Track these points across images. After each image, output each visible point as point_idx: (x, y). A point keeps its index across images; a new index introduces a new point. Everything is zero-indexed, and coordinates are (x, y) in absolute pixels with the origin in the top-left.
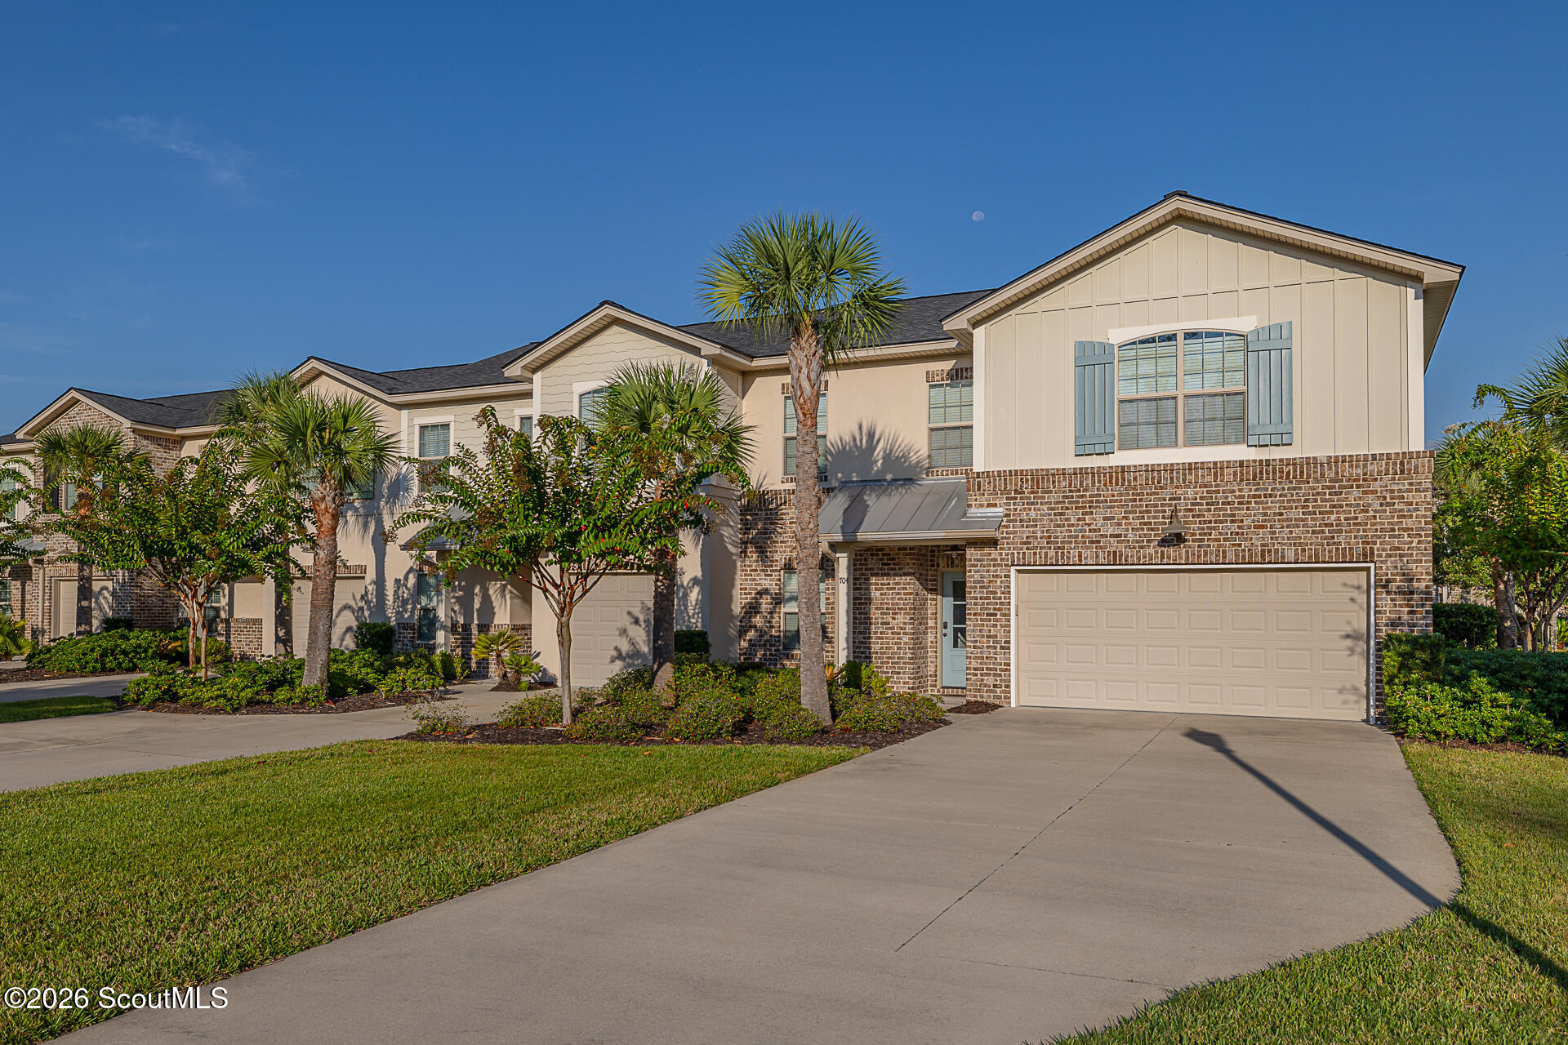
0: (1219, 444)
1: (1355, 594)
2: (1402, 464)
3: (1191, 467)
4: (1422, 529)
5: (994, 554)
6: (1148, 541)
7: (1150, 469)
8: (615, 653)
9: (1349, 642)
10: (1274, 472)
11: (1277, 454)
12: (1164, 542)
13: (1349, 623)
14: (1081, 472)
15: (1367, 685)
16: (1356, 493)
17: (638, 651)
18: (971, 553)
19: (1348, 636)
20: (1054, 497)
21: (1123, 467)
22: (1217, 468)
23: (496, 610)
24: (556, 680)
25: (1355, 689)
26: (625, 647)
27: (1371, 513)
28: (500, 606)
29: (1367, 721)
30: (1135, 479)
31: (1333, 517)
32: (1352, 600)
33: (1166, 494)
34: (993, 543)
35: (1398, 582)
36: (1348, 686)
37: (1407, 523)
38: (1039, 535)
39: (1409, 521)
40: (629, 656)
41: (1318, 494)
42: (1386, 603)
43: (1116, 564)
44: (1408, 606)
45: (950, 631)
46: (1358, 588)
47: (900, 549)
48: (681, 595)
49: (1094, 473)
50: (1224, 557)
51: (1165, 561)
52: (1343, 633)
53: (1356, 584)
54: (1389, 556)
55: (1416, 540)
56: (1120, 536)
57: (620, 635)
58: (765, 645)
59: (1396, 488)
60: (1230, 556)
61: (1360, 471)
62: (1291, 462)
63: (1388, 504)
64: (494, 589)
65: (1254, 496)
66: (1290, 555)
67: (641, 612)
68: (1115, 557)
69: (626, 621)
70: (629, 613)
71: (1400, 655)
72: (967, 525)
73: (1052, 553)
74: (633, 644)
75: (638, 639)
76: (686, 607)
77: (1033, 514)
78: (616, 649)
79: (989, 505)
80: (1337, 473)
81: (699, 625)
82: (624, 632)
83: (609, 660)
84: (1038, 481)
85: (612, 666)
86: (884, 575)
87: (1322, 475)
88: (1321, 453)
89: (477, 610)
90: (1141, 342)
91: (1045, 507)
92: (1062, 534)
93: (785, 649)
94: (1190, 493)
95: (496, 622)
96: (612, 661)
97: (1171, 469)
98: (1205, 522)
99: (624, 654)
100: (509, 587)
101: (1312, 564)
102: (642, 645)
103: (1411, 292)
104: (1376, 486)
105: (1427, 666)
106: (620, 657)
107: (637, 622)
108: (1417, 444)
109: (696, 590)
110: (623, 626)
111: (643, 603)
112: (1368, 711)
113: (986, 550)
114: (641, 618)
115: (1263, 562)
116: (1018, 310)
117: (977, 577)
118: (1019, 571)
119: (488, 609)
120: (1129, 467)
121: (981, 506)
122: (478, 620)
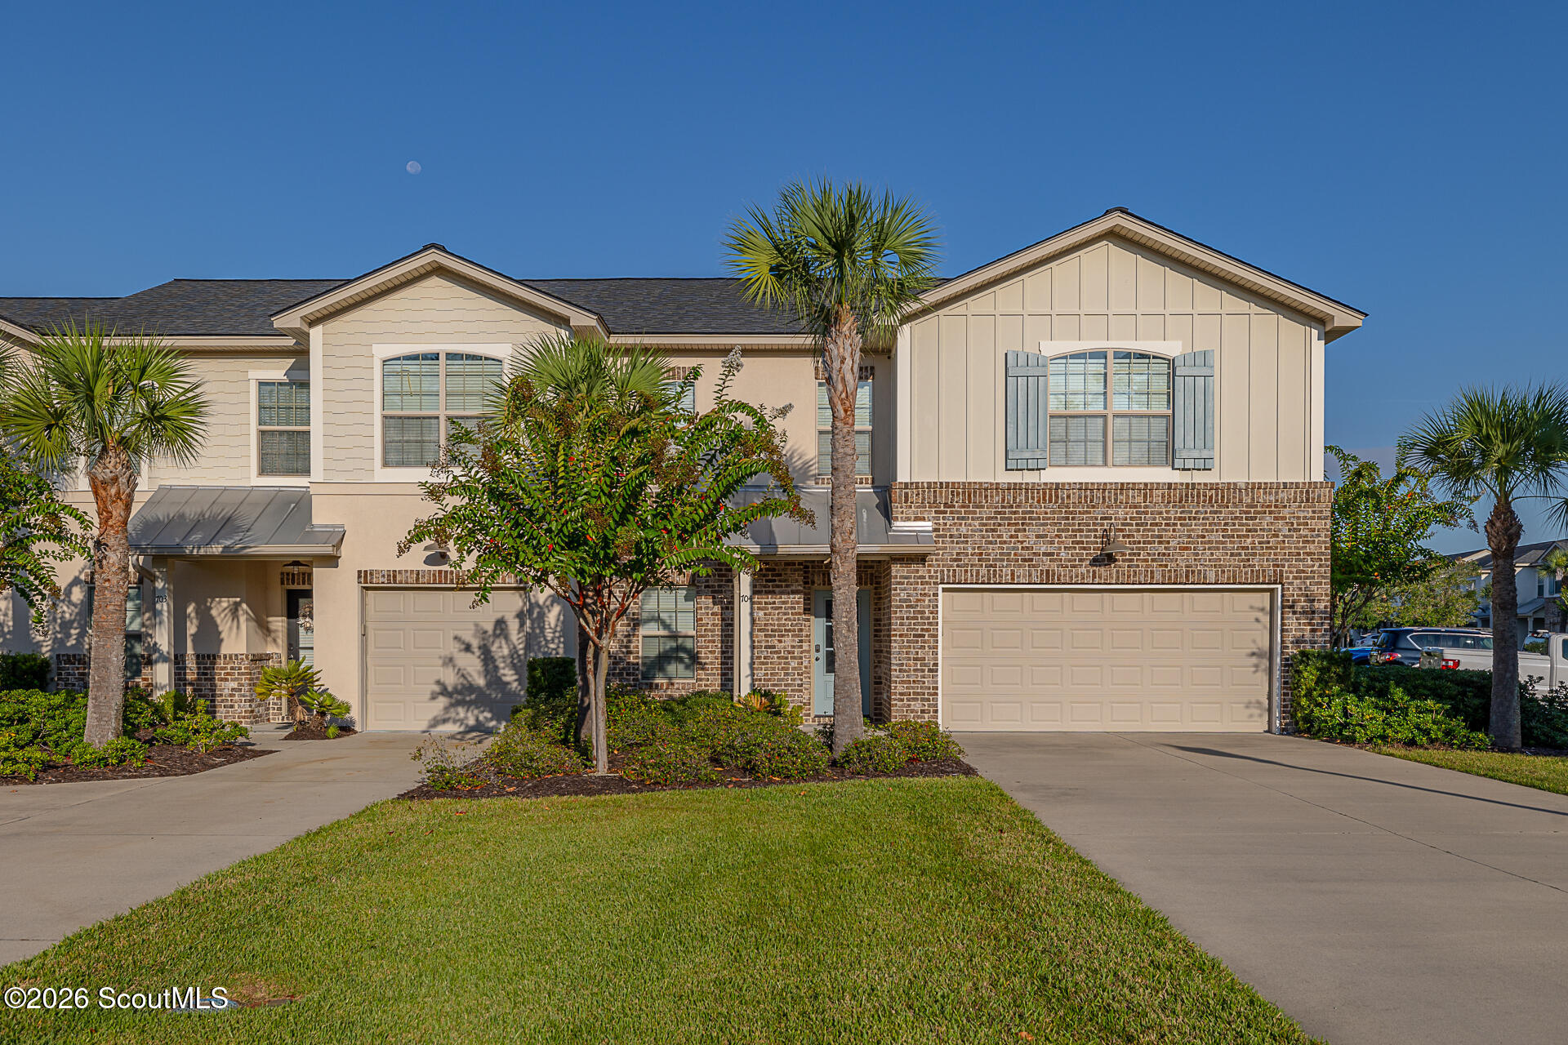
0: (1142, 465)
1: (1260, 615)
2: (1306, 493)
3: (1123, 487)
4: (1323, 554)
5: (922, 571)
6: (1080, 560)
7: (1084, 487)
8: (437, 688)
9: (1254, 660)
10: (1198, 496)
11: (1200, 478)
12: (1095, 562)
13: (1254, 641)
14: (1015, 487)
15: (1270, 698)
16: (1268, 519)
17: (471, 685)
18: (897, 570)
19: (1253, 654)
20: (986, 512)
21: (1057, 484)
22: (1147, 489)
23: (223, 635)
24: (352, 722)
25: (1259, 702)
26: (451, 679)
27: (1281, 538)
28: (231, 628)
29: (1269, 731)
30: (1068, 497)
31: (1249, 540)
32: (1257, 620)
33: (1098, 513)
34: (921, 559)
35: (1302, 604)
36: (1253, 700)
37: (1311, 548)
38: (970, 552)
39: (1312, 546)
40: (456, 691)
41: (1236, 518)
42: (1292, 622)
43: (1049, 583)
44: (1310, 624)
45: (822, 655)
46: (1263, 610)
47: (788, 564)
48: (535, 615)
49: (1028, 488)
50: (1152, 578)
51: (1097, 580)
52: (1249, 651)
53: (1261, 606)
54: (1295, 578)
55: (1317, 564)
56: (1052, 554)
57: (445, 664)
58: (621, 674)
59: (1302, 514)
60: (1158, 577)
61: (1273, 498)
62: (1214, 487)
63: (1296, 530)
64: (220, 608)
65: (1180, 519)
66: (1211, 576)
67: (475, 636)
68: (1048, 576)
69: (454, 649)
70: (456, 638)
71: (1318, 669)
72: (898, 539)
73: (983, 571)
74: (463, 676)
75: (469, 669)
76: (542, 629)
77: (963, 530)
78: (438, 682)
79: (917, 519)
80: (1253, 499)
81: (561, 651)
82: (449, 661)
83: (428, 696)
84: (970, 494)
85: (434, 704)
86: (768, 593)
87: (1241, 501)
88: (1241, 480)
89: (192, 635)
90: (1073, 356)
91: (977, 523)
92: (994, 551)
93: (643, 678)
94: (1121, 514)
95: (225, 650)
96: (434, 697)
97: (1103, 487)
98: (1134, 543)
99: (450, 689)
100: (244, 606)
101: (1232, 584)
102: (475, 676)
103: (1315, 332)
104: (1285, 512)
105: (1341, 679)
106: (444, 692)
107: (468, 648)
108: (1318, 476)
109: (556, 609)
110: (447, 653)
111: (476, 625)
112: (1270, 722)
113: (914, 567)
114: (475, 643)
115: (1185, 582)
116: (941, 312)
117: (903, 595)
118: (944, 590)
119: (209, 632)
120: (1063, 484)
121: (908, 519)
122: (194, 649)
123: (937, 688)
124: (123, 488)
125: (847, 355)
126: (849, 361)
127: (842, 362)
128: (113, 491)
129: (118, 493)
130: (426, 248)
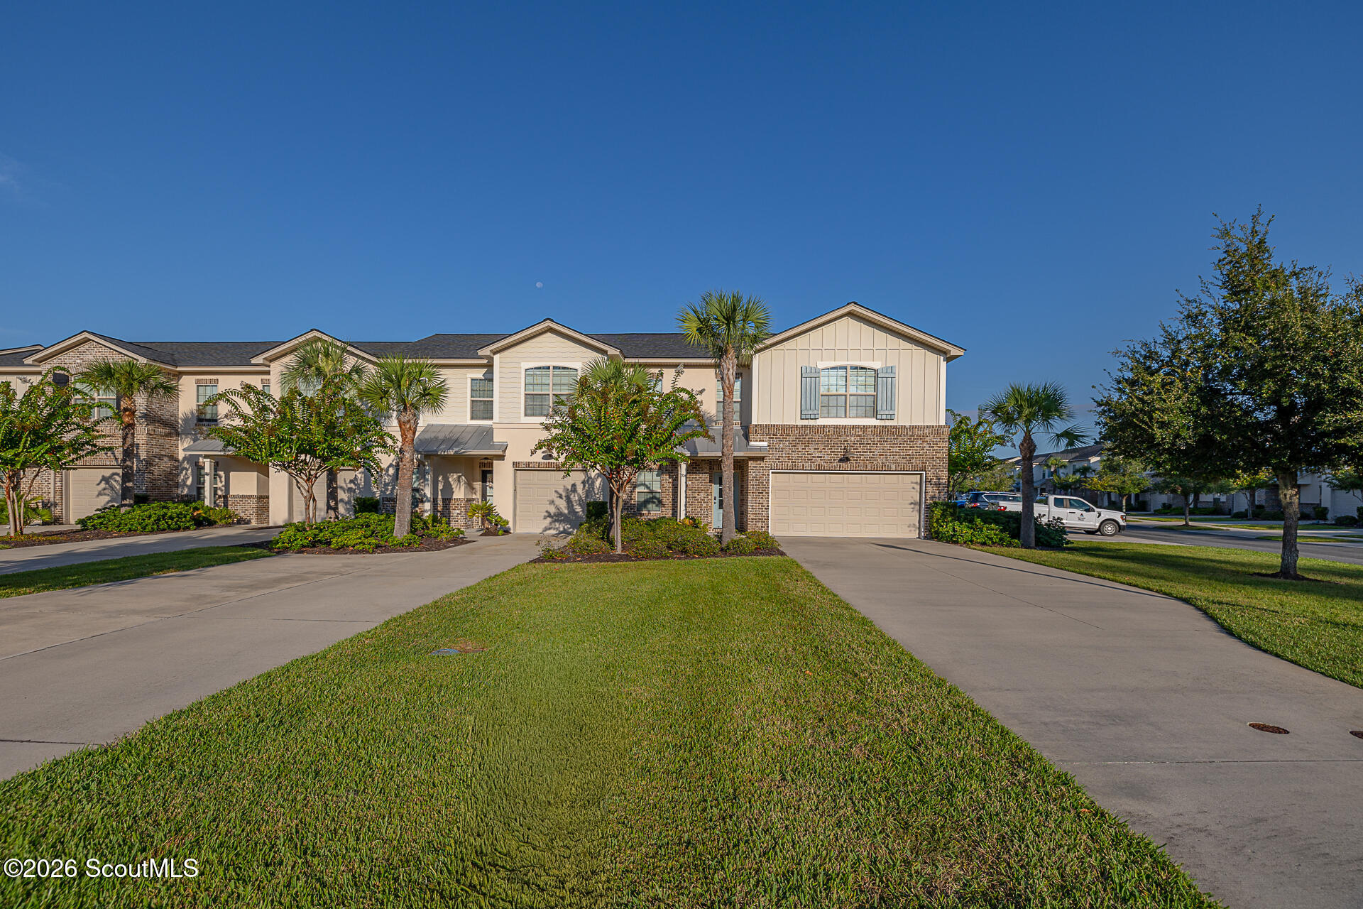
0: (862, 417)
1: (915, 485)
2: (937, 430)
3: (854, 427)
4: (944, 458)
5: (763, 464)
6: (834, 460)
7: (836, 427)
8: (546, 514)
9: (912, 506)
10: (888, 431)
11: (889, 423)
12: (841, 461)
13: (912, 497)
14: (805, 427)
15: (919, 523)
16: (920, 442)
17: (561, 513)
18: (751, 463)
19: (912, 503)
20: (792, 438)
21: (824, 426)
22: (865, 428)
23: (454, 490)
24: (510, 529)
25: (914, 525)
26: (553, 510)
27: (925, 451)
28: (456, 487)
29: (919, 538)
30: (829, 431)
31: (911, 451)
32: (913, 488)
33: (842, 438)
34: (762, 458)
35: (935, 480)
36: (912, 524)
37: (939, 455)
38: (784, 455)
39: (939, 454)
40: (555, 515)
41: (905, 441)
42: (930, 488)
43: (820, 470)
44: (938, 490)
45: (717, 501)
46: (916, 483)
47: (702, 460)
48: (590, 482)
49: (810, 427)
50: (866, 468)
51: (841, 469)
52: (910, 502)
53: (915, 481)
54: (931, 469)
55: (942, 462)
56: (821, 457)
57: (550, 504)
58: (627, 509)
59: (935, 440)
60: (869, 468)
61: (921, 432)
62: (895, 427)
63: (932, 447)
64: (453, 478)
65: (879, 441)
66: (894, 468)
67: (563, 491)
68: (819, 467)
69: (554, 497)
70: (556, 491)
71: (942, 510)
72: (752, 450)
73: (790, 464)
74: (558, 509)
75: (561, 506)
76: (593, 489)
77: (781, 446)
78: (547, 512)
79: (760, 441)
80: (913, 433)
81: (601, 498)
82: (552, 502)
83: (542, 518)
84: (785, 430)
85: (545, 521)
86: (693, 473)
87: (907, 434)
88: (907, 424)
89: (441, 490)
90: (831, 369)
91: (787, 443)
92: (795, 455)
93: (637, 510)
94: (853, 439)
95: (455, 496)
96: (545, 518)
97: (845, 427)
98: (859, 452)
99: (552, 514)
100: (463, 477)
101: (903, 471)
102: (564, 509)
103: (942, 358)
104: (927, 439)
105: (952, 515)
106: (550, 516)
107: (561, 497)
108: (943, 423)
109: (600, 480)
110: (551, 499)
111: (564, 486)
112: (919, 534)
113: (759, 462)
114: (564, 494)
115: (883, 470)
116: (774, 348)
117: (754, 475)
118: (772, 473)
119: (448, 488)
120: (827, 426)
121: (757, 441)
122: (442, 495)
123: (768, 517)
124: (412, 424)
125: (730, 367)
126: (731, 370)
127: (728, 371)
128: (408, 426)
129: (410, 427)
130: (545, 320)
